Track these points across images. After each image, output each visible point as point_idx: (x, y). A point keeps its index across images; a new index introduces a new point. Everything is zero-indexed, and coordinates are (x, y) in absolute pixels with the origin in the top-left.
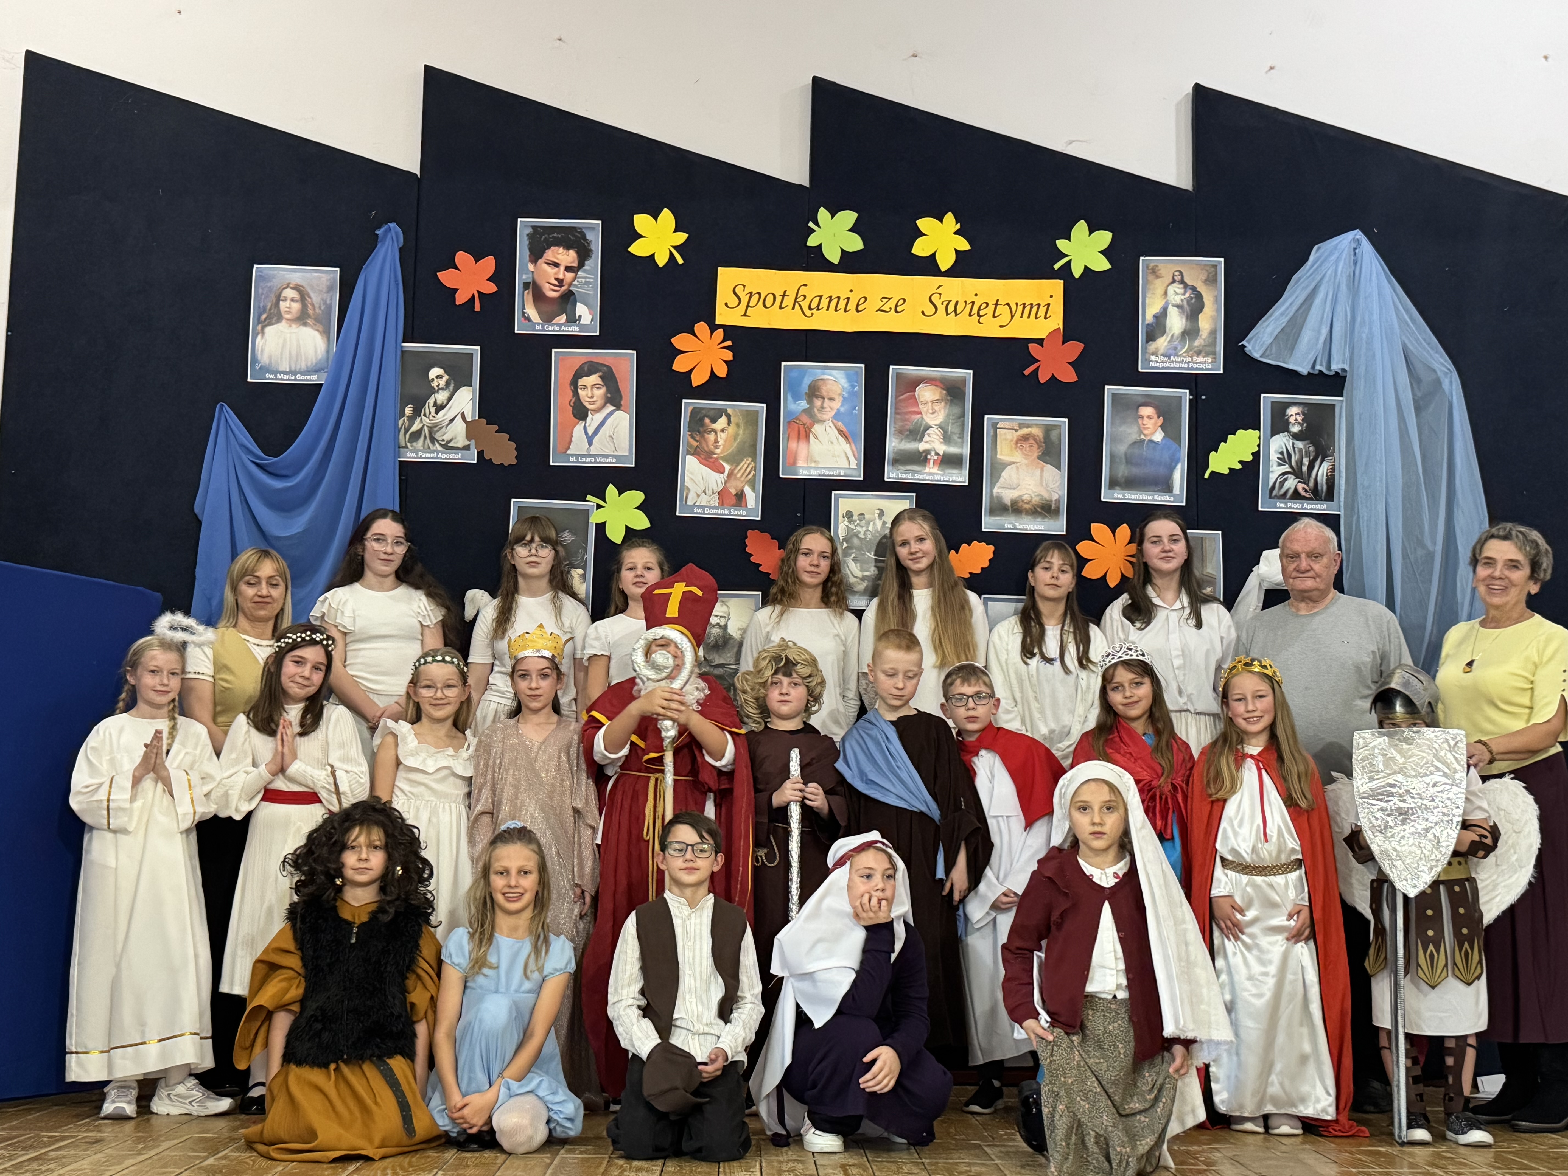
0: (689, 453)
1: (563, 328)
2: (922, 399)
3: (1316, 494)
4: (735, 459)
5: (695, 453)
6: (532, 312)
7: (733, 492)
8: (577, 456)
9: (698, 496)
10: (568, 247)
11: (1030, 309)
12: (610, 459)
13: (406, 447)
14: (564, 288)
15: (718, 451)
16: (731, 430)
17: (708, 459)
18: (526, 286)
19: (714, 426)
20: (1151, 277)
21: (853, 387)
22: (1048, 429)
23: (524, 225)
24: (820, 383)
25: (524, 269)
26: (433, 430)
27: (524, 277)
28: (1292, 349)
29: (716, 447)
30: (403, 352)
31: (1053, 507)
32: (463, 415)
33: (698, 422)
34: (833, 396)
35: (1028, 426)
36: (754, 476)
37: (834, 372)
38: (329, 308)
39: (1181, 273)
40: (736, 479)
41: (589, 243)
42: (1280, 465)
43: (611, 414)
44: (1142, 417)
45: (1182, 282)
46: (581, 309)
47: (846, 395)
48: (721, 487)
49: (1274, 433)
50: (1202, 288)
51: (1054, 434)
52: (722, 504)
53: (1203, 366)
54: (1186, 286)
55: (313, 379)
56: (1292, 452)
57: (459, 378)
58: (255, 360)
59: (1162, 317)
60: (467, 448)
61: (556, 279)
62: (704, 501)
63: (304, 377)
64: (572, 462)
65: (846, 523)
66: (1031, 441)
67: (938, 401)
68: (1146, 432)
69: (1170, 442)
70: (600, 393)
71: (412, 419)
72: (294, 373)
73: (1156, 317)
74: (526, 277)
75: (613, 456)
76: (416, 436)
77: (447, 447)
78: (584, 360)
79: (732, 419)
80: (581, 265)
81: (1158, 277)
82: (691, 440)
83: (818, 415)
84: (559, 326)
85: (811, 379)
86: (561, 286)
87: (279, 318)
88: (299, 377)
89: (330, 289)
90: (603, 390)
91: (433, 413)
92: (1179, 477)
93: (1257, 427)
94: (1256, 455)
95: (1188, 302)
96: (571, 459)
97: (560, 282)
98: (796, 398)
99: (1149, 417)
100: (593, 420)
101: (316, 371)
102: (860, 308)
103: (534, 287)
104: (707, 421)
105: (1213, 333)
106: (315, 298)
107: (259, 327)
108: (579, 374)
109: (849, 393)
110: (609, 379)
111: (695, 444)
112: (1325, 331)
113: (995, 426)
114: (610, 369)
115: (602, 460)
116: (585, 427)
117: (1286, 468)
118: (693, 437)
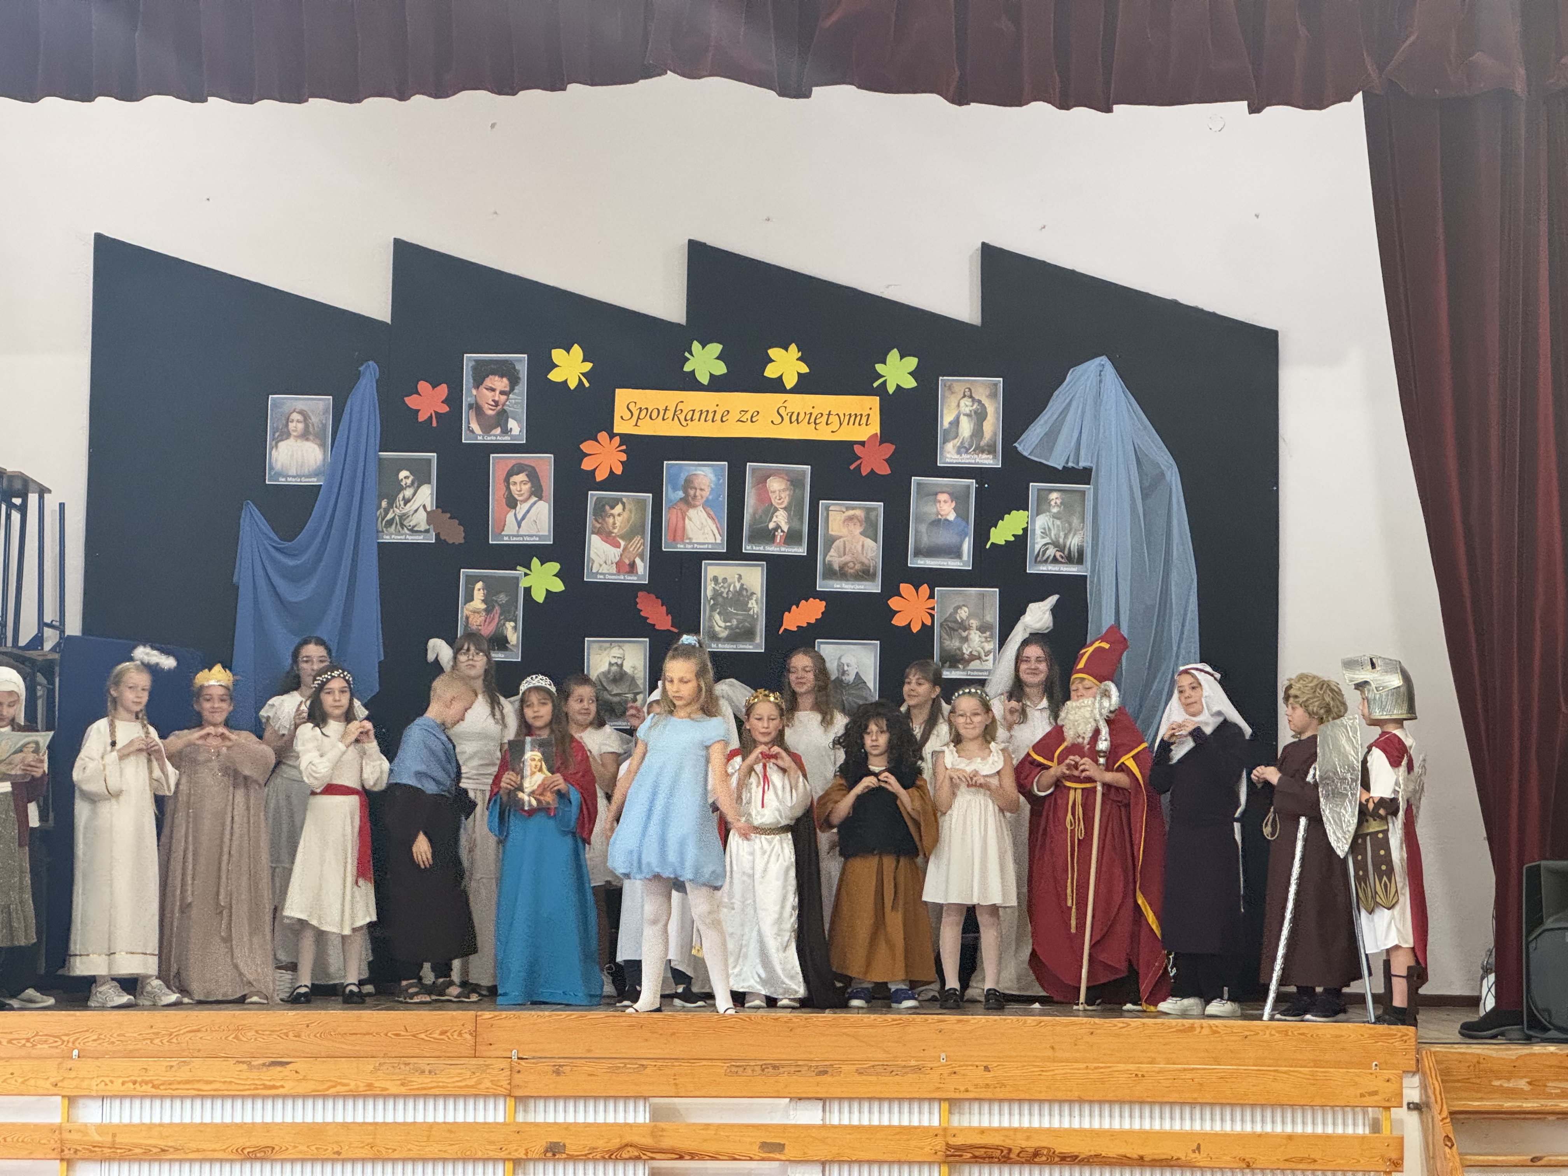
0: (593, 533)
1: (498, 438)
2: (772, 489)
3: (1069, 560)
4: (628, 537)
5: (598, 532)
6: (475, 426)
7: (627, 562)
8: (509, 536)
9: (601, 565)
10: (502, 376)
11: (856, 418)
12: (534, 538)
13: (383, 531)
14: (499, 408)
15: (616, 531)
16: (626, 515)
17: (608, 537)
18: (470, 406)
19: (613, 512)
20: (947, 394)
21: (719, 479)
22: (868, 510)
23: (469, 359)
24: (694, 477)
25: (469, 394)
26: (403, 517)
27: (469, 399)
28: (1051, 449)
29: (614, 528)
30: (380, 460)
31: (871, 570)
32: (424, 507)
33: (601, 510)
34: (703, 487)
35: (853, 508)
36: (643, 550)
37: (703, 468)
38: (324, 426)
39: (970, 390)
40: (629, 552)
41: (518, 372)
42: (1043, 538)
43: (535, 503)
44: (940, 502)
45: (971, 397)
46: (512, 424)
47: (713, 486)
48: (618, 559)
49: (1038, 515)
50: (986, 402)
51: (873, 515)
52: (619, 572)
53: (987, 462)
54: (973, 399)
55: (314, 481)
56: (1052, 528)
57: (421, 479)
58: (271, 468)
59: (956, 423)
60: (427, 531)
61: (493, 401)
62: (605, 569)
63: (307, 480)
64: (506, 541)
65: (713, 585)
66: (855, 521)
67: (784, 490)
68: (942, 513)
69: (960, 519)
70: (526, 488)
71: (387, 512)
72: (300, 476)
73: (950, 423)
74: (471, 400)
75: (536, 536)
76: (390, 523)
77: (413, 531)
78: (513, 462)
79: (627, 505)
80: (512, 389)
81: (953, 393)
82: (594, 522)
83: (692, 502)
84: (496, 437)
85: (686, 474)
86: (497, 406)
87: (288, 435)
88: (303, 479)
89: (326, 411)
90: (529, 485)
91: (402, 506)
92: (967, 547)
93: (1026, 509)
94: (1025, 530)
95: (976, 412)
96: (506, 538)
97: (497, 403)
98: (675, 489)
99: (945, 502)
100: (522, 509)
101: (316, 474)
102: (724, 419)
103: (477, 408)
104: (607, 508)
105: (995, 434)
106: (314, 419)
107: (274, 443)
108: (510, 474)
109: (716, 485)
110: (534, 477)
111: (598, 525)
112: (1076, 435)
113: (827, 509)
114: (533, 468)
115: (528, 539)
116: (515, 515)
117: (1047, 540)
118: (597, 521)
